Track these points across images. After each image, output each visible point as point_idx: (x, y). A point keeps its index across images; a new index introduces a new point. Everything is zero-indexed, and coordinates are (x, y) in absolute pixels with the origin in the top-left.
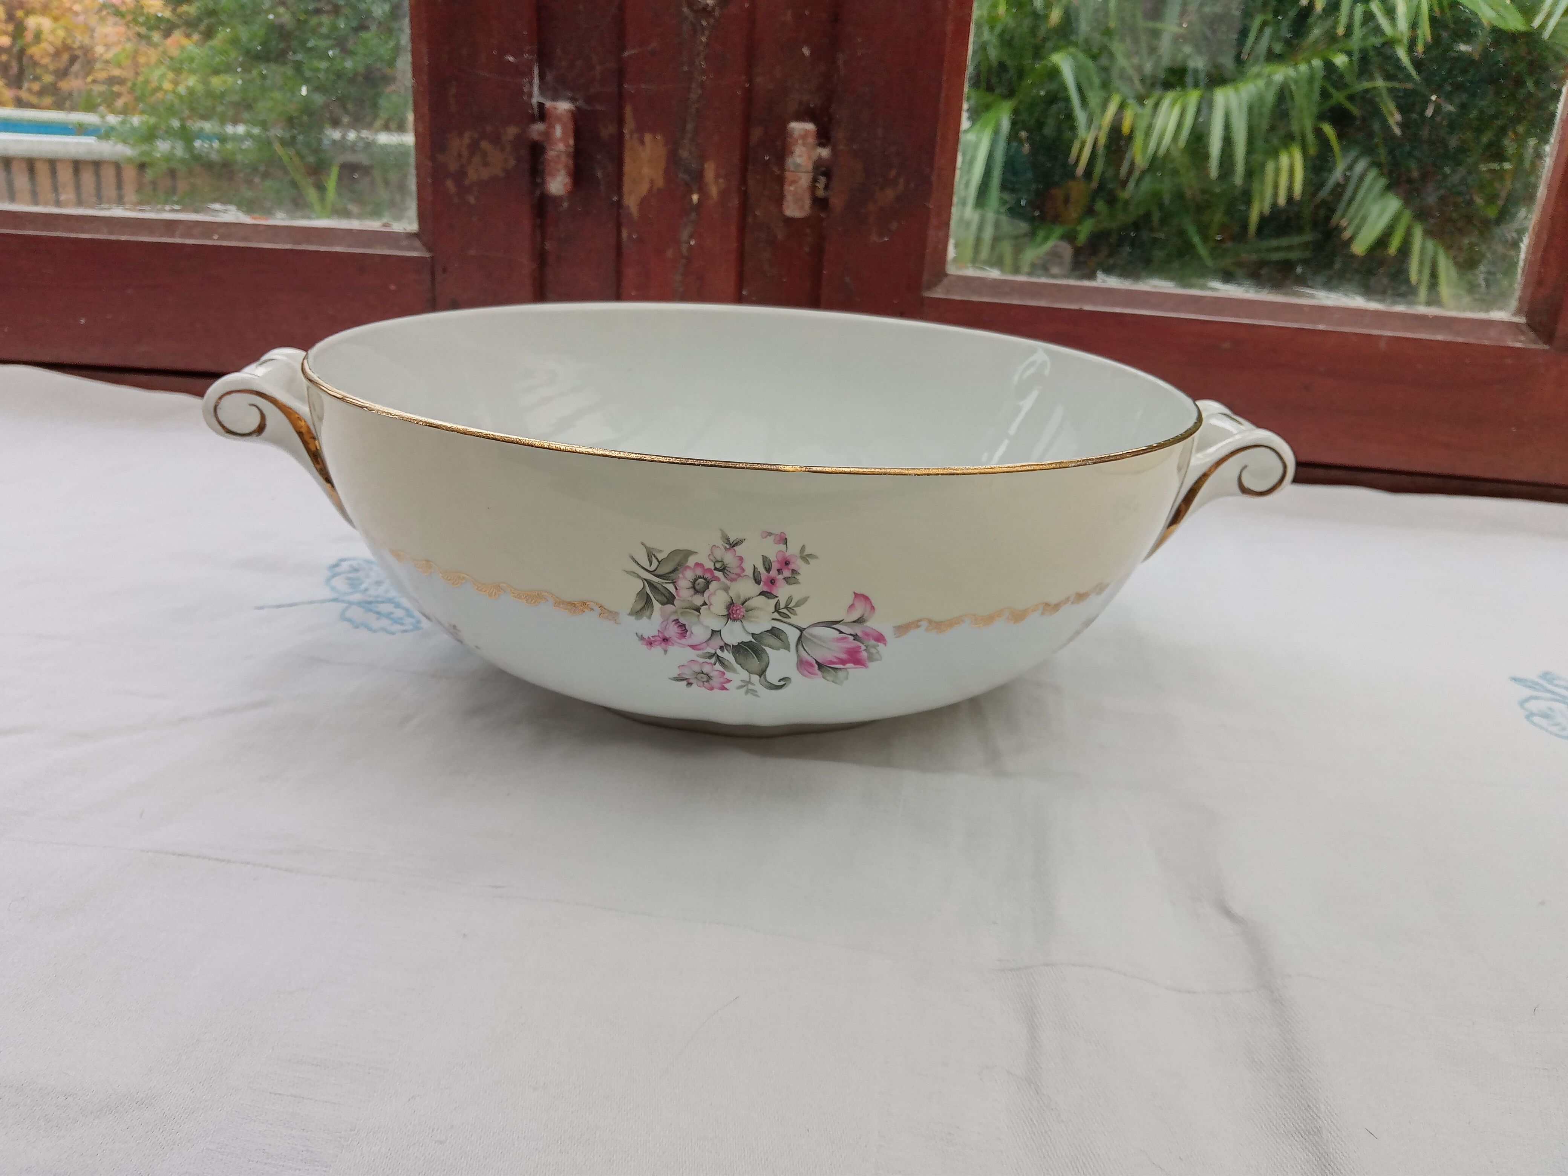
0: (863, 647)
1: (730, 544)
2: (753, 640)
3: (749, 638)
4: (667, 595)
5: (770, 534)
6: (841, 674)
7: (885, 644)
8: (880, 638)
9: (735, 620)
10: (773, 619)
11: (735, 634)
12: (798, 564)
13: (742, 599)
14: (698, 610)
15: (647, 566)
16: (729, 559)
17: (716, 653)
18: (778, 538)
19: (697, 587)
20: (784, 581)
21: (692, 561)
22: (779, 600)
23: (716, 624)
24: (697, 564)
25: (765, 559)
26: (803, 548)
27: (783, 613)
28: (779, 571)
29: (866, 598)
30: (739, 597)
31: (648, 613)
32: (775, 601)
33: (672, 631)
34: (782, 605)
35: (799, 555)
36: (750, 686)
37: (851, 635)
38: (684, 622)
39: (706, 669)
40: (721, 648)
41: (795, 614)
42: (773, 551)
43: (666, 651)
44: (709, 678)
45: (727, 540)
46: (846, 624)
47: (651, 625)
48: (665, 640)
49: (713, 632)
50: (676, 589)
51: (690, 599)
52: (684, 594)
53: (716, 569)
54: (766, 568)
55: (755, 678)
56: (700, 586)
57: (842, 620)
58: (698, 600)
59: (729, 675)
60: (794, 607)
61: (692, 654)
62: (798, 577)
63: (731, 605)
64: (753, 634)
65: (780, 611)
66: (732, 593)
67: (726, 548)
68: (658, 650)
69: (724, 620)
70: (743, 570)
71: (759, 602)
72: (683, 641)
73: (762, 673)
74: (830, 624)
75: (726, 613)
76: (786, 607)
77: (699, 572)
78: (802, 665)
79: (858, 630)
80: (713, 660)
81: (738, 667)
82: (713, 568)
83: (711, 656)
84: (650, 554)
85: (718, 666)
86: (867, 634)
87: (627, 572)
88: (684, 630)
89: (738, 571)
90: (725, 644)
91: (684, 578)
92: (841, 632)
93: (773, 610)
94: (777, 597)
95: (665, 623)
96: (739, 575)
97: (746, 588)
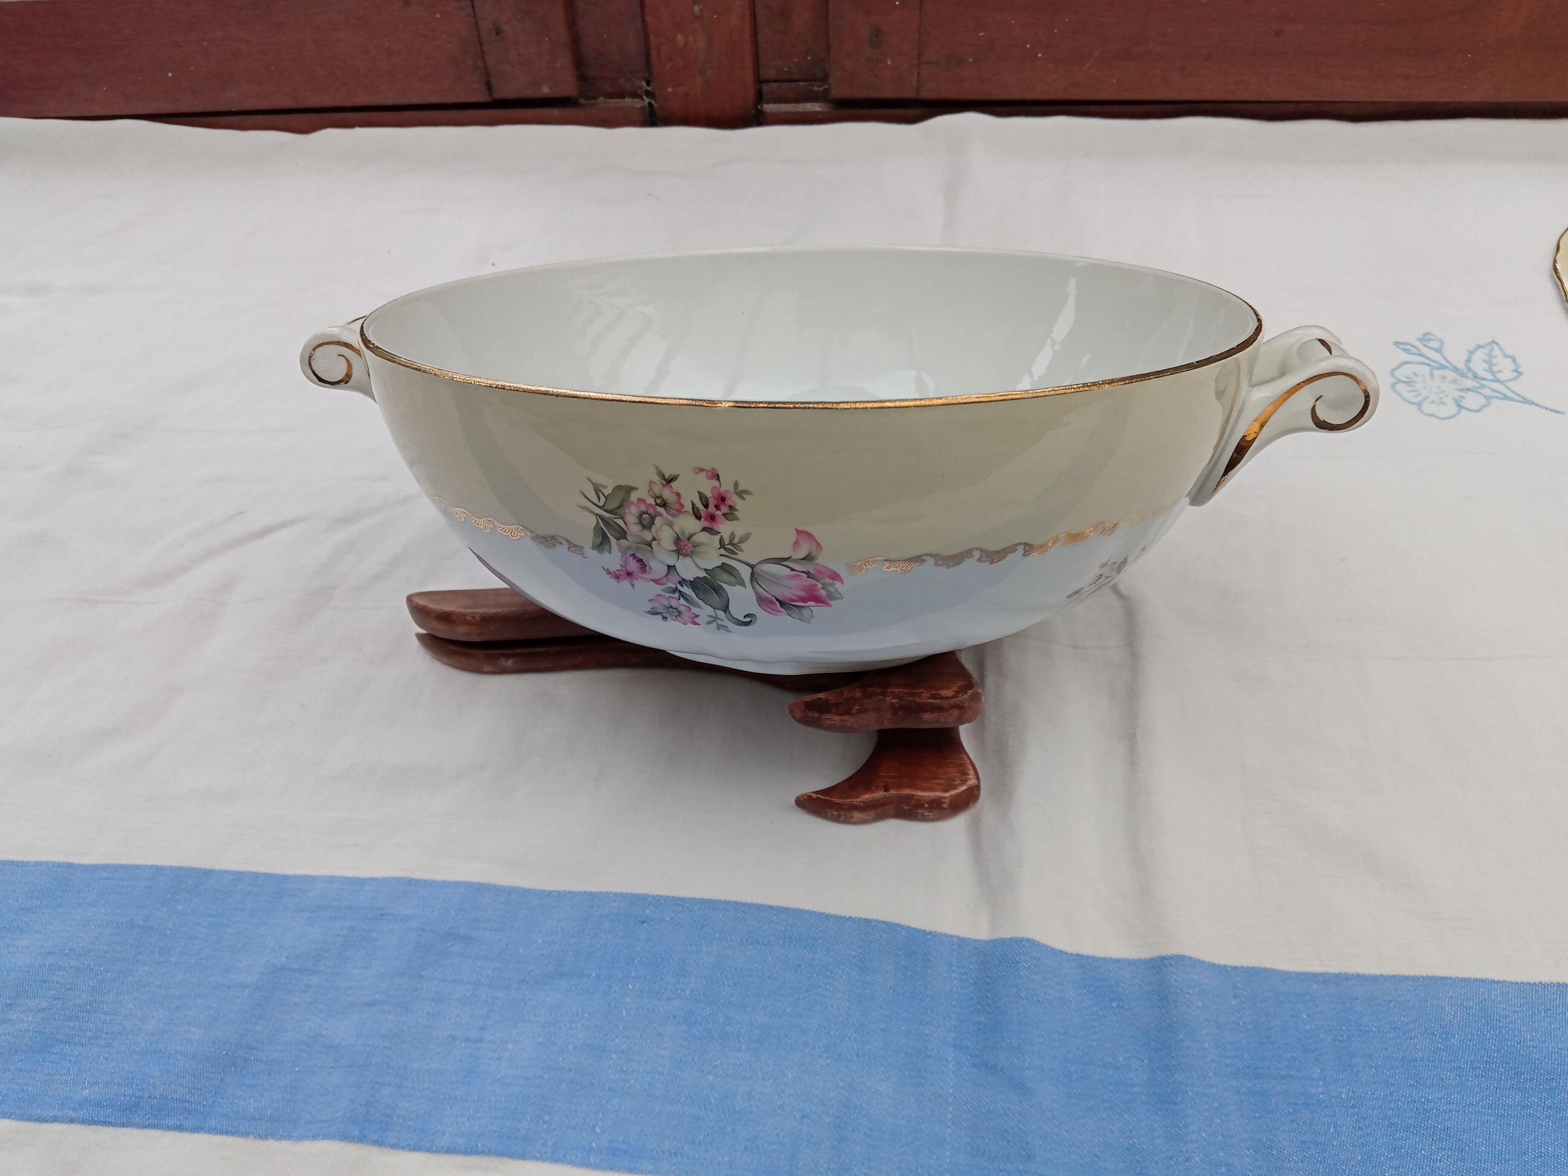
0: (820, 586)
1: (665, 480)
2: (707, 576)
3: (703, 574)
4: (619, 530)
5: (702, 470)
6: (805, 612)
7: (843, 583)
8: (835, 576)
9: (686, 555)
10: (721, 555)
11: (689, 569)
12: (734, 500)
13: (687, 534)
14: (650, 545)
15: (595, 500)
16: (667, 494)
17: (677, 588)
18: (710, 474)
19: (644, 523)
20: (723, 517)
21: (634, 497)
22: (722, 536)
23: (671, 560)
24: (639, 500)
25: (701, 496)
26: (736, 484)
27: (729, 549)
28: (717, 507)
29: (810, 536)
30: (683, 532)
31: (607, 547)
32: (718, 537)
33: (633, 566)
34: (727, 542)
35: (733, 492)
36: (719, 622)
37: (803, 572)
38: (641, 557)
39: (674, 603)
40: (680, 583)
41: (741, 550)
42: (707, 487)
43: (633, 585)
44: (680, 612)
45: (663, 476)
46: (795, 561)
47: (613, 559)
48: (629, 574)
49: (669, 567)
50: (626, 524)
51: (639, 534)
52: (634, 529)
53: (657, 504)
54: (703, 504)
55: (721, 614)
56: (647, 522)
57: (790, 557)
58: (647, 536)
59: (695, 610)
60: (738, 543)
61: (658, 589)
62: (736, 513)
63: (678, 540)
64: (705, 570)
65: (726, 546)
66: (677, 529)
67: (662, 484)
68: (625, 584)
69: (675, 555)
70: (683, 506)
71: (703, 537)
72: (645, 576)
73: (726, 609)
74: (779, 561)
75: (675, 548)
76: (730, 543)
77: (643, 508)
78: (762, 601)
79: (808, 567)
80: (676, 595)
81: (701, 602)
82: (654, 503)
83: (675, 590)
84: (597, 491)
85: (682, 601)
86: (820, 572)
87: (580, 507)
88: (643, 566)
89: (677, 506)
90: (683, 579)
91: (631, 513)
92: (792, 570)
93: (719, 546)
94: (720, 533)
95: (624, 558)
96: (679, 511)
97: (688, 524)
